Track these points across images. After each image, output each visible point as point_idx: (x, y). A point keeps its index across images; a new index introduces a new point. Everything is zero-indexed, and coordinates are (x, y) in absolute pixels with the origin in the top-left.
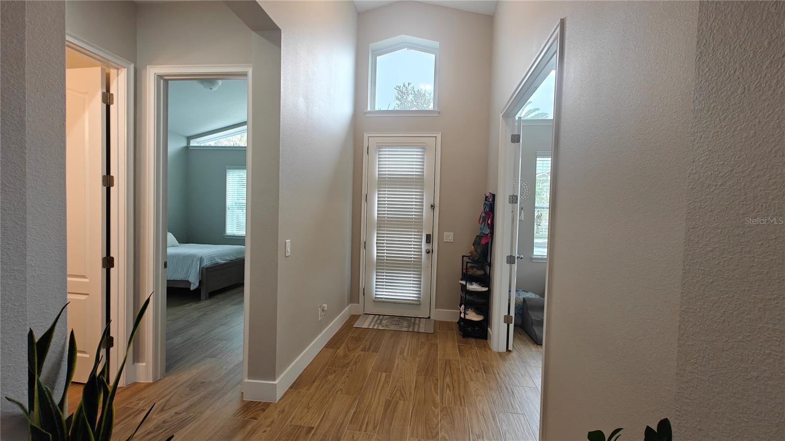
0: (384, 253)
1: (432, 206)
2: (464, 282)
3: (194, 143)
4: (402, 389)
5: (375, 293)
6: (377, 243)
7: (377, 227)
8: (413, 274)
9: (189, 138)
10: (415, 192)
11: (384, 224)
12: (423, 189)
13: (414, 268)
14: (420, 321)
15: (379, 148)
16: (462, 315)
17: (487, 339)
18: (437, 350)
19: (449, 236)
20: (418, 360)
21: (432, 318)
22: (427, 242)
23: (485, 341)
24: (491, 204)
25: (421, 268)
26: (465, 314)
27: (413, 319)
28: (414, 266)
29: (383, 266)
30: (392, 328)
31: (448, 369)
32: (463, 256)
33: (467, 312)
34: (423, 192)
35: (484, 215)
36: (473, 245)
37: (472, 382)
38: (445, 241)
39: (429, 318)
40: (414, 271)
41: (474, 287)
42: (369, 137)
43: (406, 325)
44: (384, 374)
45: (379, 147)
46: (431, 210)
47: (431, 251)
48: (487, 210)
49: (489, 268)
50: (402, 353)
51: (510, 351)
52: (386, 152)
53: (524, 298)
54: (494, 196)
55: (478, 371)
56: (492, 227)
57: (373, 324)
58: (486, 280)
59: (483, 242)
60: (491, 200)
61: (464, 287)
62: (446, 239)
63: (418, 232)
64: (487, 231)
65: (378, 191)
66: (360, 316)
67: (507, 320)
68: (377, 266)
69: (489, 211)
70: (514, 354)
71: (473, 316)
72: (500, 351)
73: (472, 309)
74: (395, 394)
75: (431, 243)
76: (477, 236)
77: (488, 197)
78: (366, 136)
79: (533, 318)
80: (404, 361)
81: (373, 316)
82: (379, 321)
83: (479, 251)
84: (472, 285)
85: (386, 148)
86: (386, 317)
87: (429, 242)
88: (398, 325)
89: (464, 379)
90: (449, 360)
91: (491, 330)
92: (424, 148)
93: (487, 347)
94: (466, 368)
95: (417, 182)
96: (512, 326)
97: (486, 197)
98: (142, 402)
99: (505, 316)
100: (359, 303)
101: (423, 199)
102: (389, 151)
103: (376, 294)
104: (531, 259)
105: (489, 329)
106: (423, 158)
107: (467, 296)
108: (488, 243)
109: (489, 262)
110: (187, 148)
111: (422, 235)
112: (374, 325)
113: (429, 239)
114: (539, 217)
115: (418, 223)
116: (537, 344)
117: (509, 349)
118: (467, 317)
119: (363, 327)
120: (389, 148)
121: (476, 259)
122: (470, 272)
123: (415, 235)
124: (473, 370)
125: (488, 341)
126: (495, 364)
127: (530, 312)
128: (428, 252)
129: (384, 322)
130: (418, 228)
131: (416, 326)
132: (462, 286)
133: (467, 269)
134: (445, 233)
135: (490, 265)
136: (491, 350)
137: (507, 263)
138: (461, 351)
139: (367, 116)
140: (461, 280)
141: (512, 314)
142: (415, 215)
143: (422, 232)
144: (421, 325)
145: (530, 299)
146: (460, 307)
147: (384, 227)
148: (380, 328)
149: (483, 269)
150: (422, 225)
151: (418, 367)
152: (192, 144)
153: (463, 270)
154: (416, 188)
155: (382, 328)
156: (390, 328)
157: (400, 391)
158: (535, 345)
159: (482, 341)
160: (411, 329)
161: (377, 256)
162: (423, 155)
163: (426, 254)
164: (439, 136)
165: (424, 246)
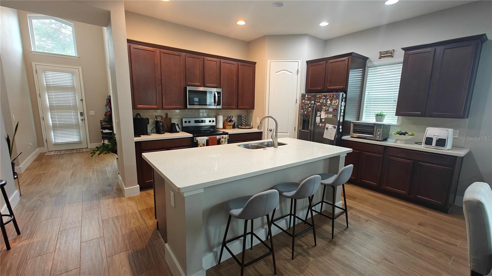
1: (81, 100)
5: (54, 141)
6: (51, 118)
7: (50, 110)
8: (76, 130)
10: (71, 93)
11: (54, 108)
12: (75, 92)
13: (75, 127)
14: (82, 150)
15: (44, 71)
19: (92, 113)
21: (89, 148)
22: (81, 116)
24: (109, 100)
25: (79, 127)
27: (79, 149)
29: (57, 128)
34: (75, 94)
35: (107, 104)
36: (105, 116)
38: (90, 115)
39: (87, 148)
42: (35, 65)
43: (75, 151)
44: (69, 162)
46: (81, 102)
47: (84, 120)
48: (108, 102)
52: (50, 74)
56: (111, 108)
57: (56, 153)
58: (111, 128)
59: (108, 114)
60: (109, 98)
63: (75, 111)
64: (109, 110)
65: (48, 92)
66: (46, 153)
68: (53, 128)
73: (106, 140)
76: (105, 112)
83: (107, 117)
84: (105, 130)
85: (49, 72)
87: (82, 116)
88: (71, 152)
92: (73, 73)
95: (71, 89)
100: (44, 147)
101: (75, 97)
107: (104, 135)
108: (110, 114)
109: (111, 122)
111: (78, 113)
113: (82, 114)
115: (75, 108)
119: (51, 155)
120: (51, 72)
121: (106, 121)
122: (104, 126)
132: (101, 132)
134: (90, 111)
139: (33, 54)
140: (101, 129)
142: (72, 104)
143: (77, 111)
146: (102, 140)
147: (55, 110)
148: (61, 153)
150: (77, 108)
153: (101, 126)
156: (67, 153)
160: (78, 152)
161: (52, 123)
162: (73, 77)
163: (81, 121)
164: (80, 68)
165: (80, 117)
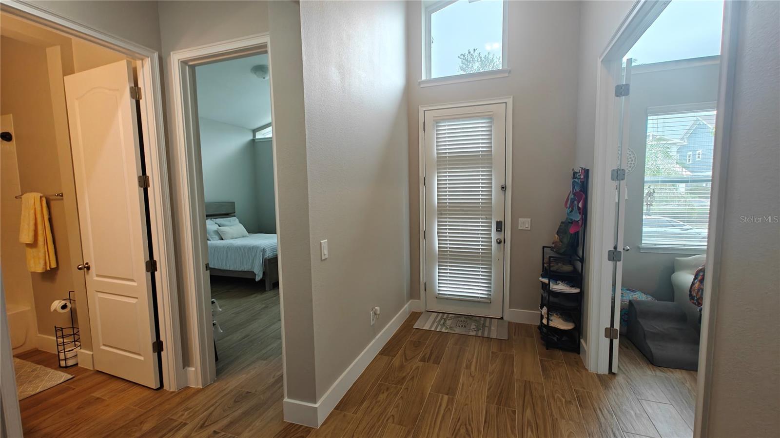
0: (447, 244)
1: (502, 188)
2: (546, 281)
3: (259, 136)
4: (467, 423)
5: (437, 288)
6: (438, 233)
7: (438, 214)
8: (482, 268)
9: (254, 131)
10: (482, 171)
11: (446, 210)
12: (491, 167)
13: (482, 261)
14: (490, 323)
15: (437, 123)
16: (545, 321)
17: (579, 354)
18: (513, 365)
19: (524, 223)
20: (488, 379)
21: (504, 318)
22: (497, 231)
23: (577, 355)
24: (583, 183)
25: (491, 261)
26: (548, 319)
27: (483, 319)
28: (482, 258)
29: (447, 259)
30: (458, 330)
31: (528, 397)
32: (544, 247)
33: (552, 318)
34: (491, 171)
35: (572, 196)
36: (557, 233)
37: (563, 421)
38: (520, 228)
39: (502, 318)
40: (482, 264)
41: (560, 287)
42: (425, 111)
43: (474, 326)
44: (446, 397)
45: (437, 121)
46: (502, 193)
47: (503, 241)
48: (578, 190)
49: (580, 264)
50: (468, 367)
51: (614, 374)
52: (446, 127)
53: (630, 301)
54: (587, 172)
55: (570, 402)
56: (584, 212)
57: (435, 324)
58: (577, 278)
59: (572, 230)
60: (582, 177)
61: (545, 286)
62: (521, 227)
63: (487, 218)
64: (577, 217)
65: (438, 173)
66: (421, 313)
67: (610, 333)
68: (439, 258)
69: (581, 191)
70: (620, 379)
71: (558, 323)
72: (600, 372)
73: (557, 315)
74: (459, 429)
75: (503, 232)
76: (562, 223)
77: (577, 173)
78: (421, 110)
79: (646, 328)
80: (471, 379)
81: (436, 313)
82: (442, 321)
83: (566, 241)
84: (557, 284)
85: (445, 122)
86: (451, 315)
87: (501, 231)
88: (465, 327)
89: (552, 415)
90: (529, 382)
91: (586, 343)
92: (491, 118)
93: (580, 365)
94: (553, 397)
95: (483, 159)
96: (616, 342)
97: (575, 173)
98: (186, 413)
99: (606, 329)
100: (419, 299)
101: (491, 179)
102: (448, 125)
103: (439, 290)
104: (639, 248)
105: (582, 341)
106: (491, 131)
107: (551, 297)
108: (578, 232)
109: (581, 256)
110: (253, 141)
111: (491, 223)
112: (437, 327)
113: (500, 226)
114: (650, 194)
115: (486, 209)
116: (653, 364)
117: (613, 371)
118: (552, 324)
119: (424, 328)
120: (448, 122)
121: (562, 251)
122: (555, 267)
123: (482, 222)
124: (564, 400)
125: (580, 355)
126: (594, 393)
127: (640, 320)
128: (499, 242)
129: (448, 322)
130: (486, 214)
131: (487, 329)
132: (542, 284)
133: (550, 262)
134: (520, 219)
135: (582, 260)
136: (587, 370)
137: (609, 260)
138: (544, 369)
139: (422, 86)
140: (543, 276)
141: (617, 326)
142: (482, 199)
143: (491, 219)
144: (493, 328)
145: (639, 303)
146: (542, 309)
147: (446, 214)
148: (443, 330)
149: (571, 263)
150: (491, 211)
151: (489, 390)
152: (257, 137)
153: (543, 264)
154: (482, 167)
155: (446, 331)
156: (455, 331)
157: (466, 425)
158: (650, 366)
159: (572, 355)
160: (480, 334)
161: (439, 247)
162: (491, 126)
163: (497, 245)
164: (510, 101)
165: (494, 235)
